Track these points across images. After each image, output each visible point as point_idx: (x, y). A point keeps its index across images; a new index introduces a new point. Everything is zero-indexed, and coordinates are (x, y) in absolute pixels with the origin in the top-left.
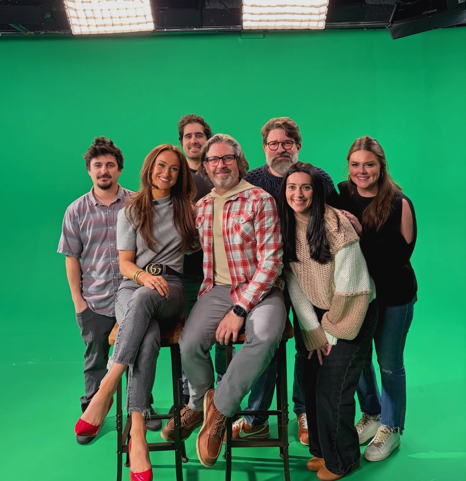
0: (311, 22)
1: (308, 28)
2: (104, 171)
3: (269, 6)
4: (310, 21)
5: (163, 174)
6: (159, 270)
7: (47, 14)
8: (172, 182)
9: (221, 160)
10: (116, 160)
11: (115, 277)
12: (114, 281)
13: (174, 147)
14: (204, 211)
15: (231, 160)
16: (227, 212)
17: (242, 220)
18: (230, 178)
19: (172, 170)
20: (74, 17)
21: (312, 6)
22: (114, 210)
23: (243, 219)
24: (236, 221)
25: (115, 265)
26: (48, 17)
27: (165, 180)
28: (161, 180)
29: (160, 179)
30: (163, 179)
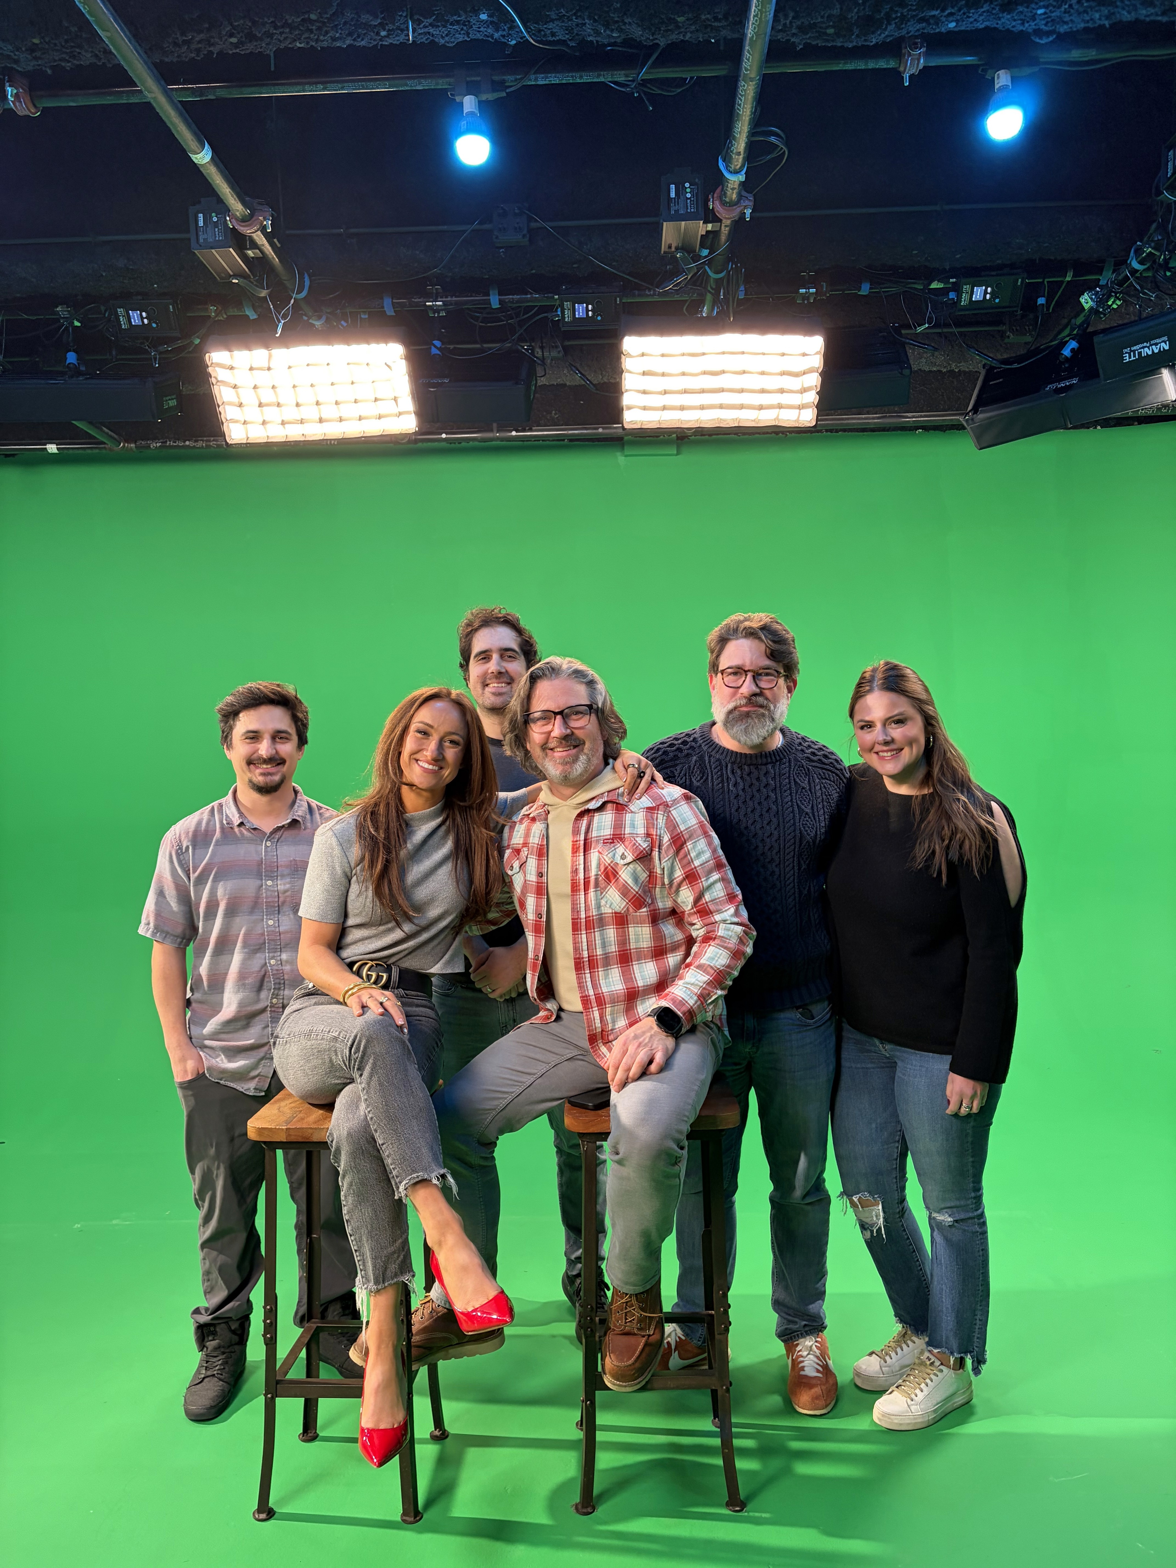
0: (782, 410)
1: (777, 423)
2: (267, 751)
3: (684, 374)
4: (780, 406)
5: (425, 753)
6: (382, 976)
7: (170, 397)
8: (446, 773)
9: (558, 717)
10: (293, 726)
11: (274, 1001)
12: (273, 1009)
13: (454, 693)
14: (527, 834)
15: (582, 717)
16: (582, 837)
17: (623, 857)
18: (583, 758)
19: (447, 744)
20: (230, 404)
21: (783, 373)
22: (278, 844)
23: (626, 854)
24: (607, 859)
25: (277, 970)
26: (171, 405)
27: (431, 767)
28: (422, 767)
29: (419, 765)
30: (426, 766)
